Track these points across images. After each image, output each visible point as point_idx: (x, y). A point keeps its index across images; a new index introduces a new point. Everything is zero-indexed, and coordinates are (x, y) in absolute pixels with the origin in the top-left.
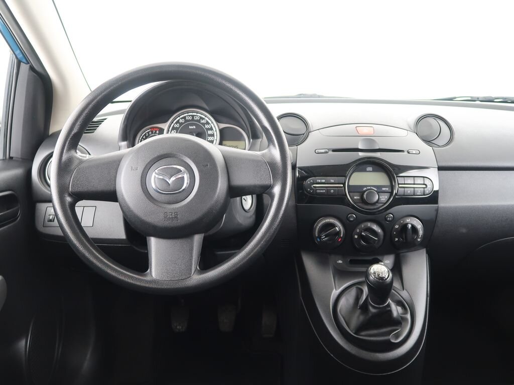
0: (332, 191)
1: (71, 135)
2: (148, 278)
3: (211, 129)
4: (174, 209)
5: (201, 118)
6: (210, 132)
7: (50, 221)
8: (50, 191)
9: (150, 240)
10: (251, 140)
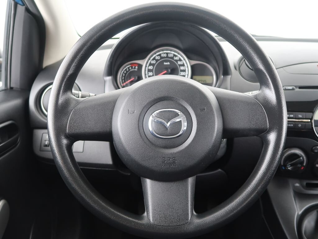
0: (300, 125)
1: (67, 77)
2: (144, 221)
3: (183, 65)
4: (171, 154)
5: (175, 56)
6: (182, 68)
7: (46, 146)
8: (47, 120)
9: (146, 181)
10: (222, 76)
